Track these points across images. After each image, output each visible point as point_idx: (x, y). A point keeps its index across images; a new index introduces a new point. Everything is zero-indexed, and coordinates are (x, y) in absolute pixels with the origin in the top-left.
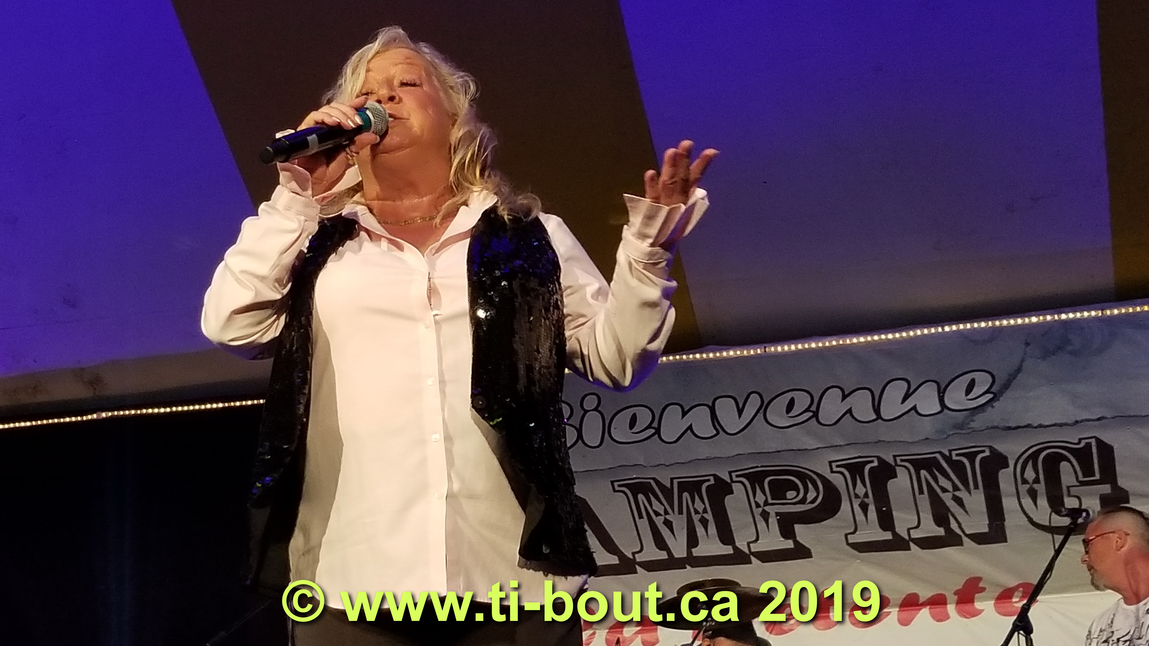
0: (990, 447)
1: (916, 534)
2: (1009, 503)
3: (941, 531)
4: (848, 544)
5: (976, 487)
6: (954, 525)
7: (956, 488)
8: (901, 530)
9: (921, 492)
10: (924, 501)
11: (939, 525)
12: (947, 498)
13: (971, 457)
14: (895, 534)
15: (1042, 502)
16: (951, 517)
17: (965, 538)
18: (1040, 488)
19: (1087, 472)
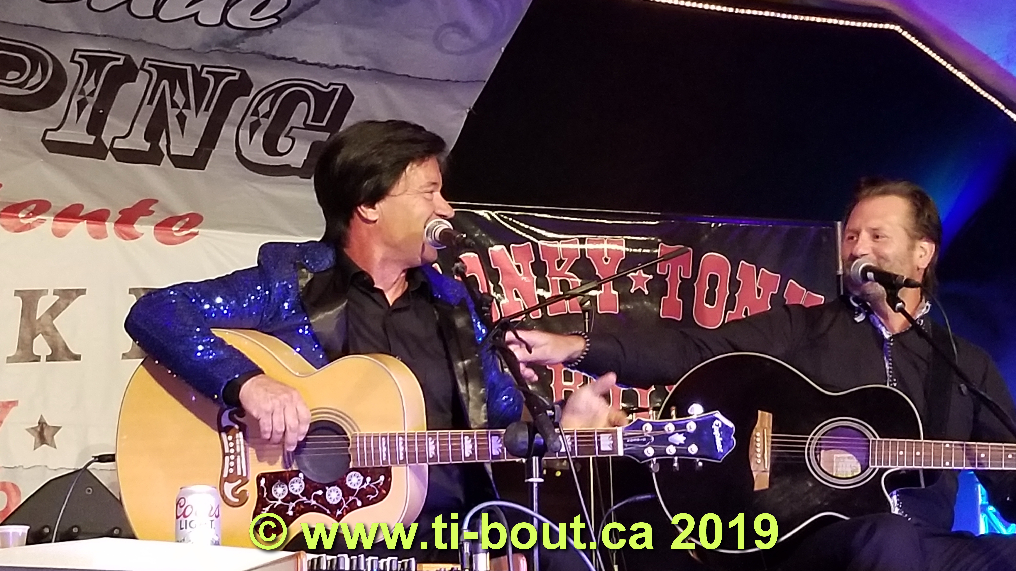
0: (244, 72)
1: (119, 144)
2: (228, 130)
3: (145, 146)
4: (43, 140)
5: (207, 109)
6: (162, 143)
7: (187, 105)
8: (107, 137)
9: (150, 102)
10: (148, 112)
11: (147, 140)
12: (172, 114)
13: (220, 77)
14: (98, 139)
15: (259, 137)
16: (164, 134)
17: (166, 158)
18: (266, 123)
19: (318, 117)
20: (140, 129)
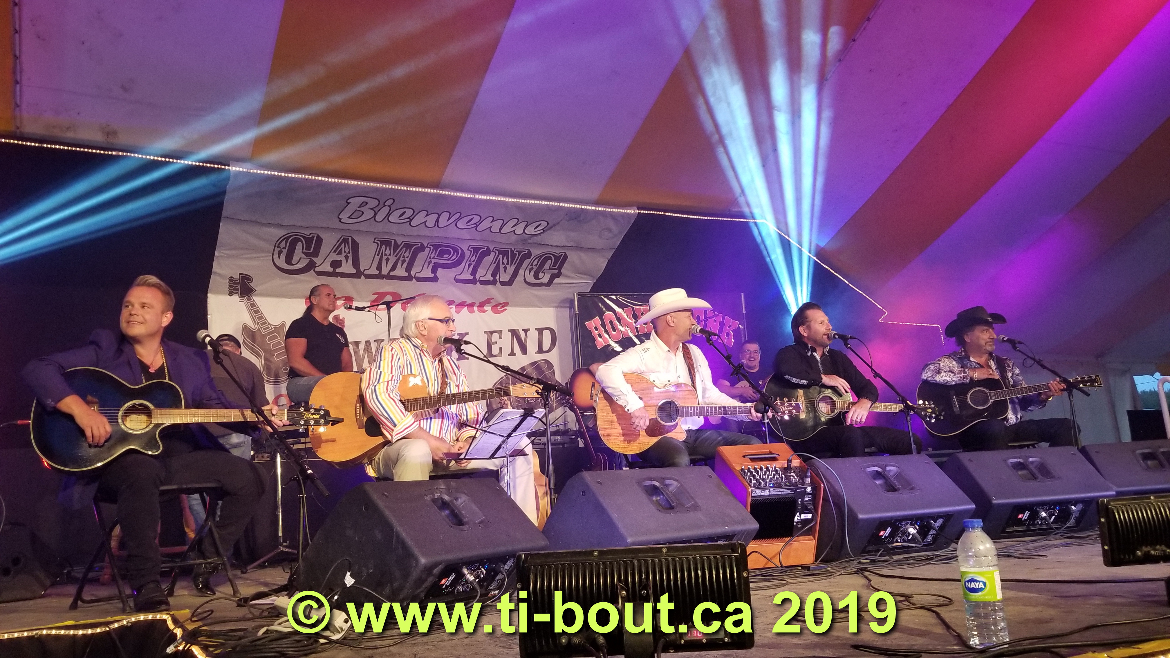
0: (529, 250)
1: (482, 279)
2: (521, 272)
3: (492, 279)
4: (455, 279)
5: (515, 264)
6: (497, 278)
7: (508, 263)
8: (477, 277)
9: (494, 263)
10: (493, 266)
11: (492, 276)
12: (502, 266)
13: (520, 252)
14: (475, 278)
15: (532, 273)
16: (498, 275)
17: (498, 283)
18: (535, 268)
19: (554, 265)
20: (490, 273)
